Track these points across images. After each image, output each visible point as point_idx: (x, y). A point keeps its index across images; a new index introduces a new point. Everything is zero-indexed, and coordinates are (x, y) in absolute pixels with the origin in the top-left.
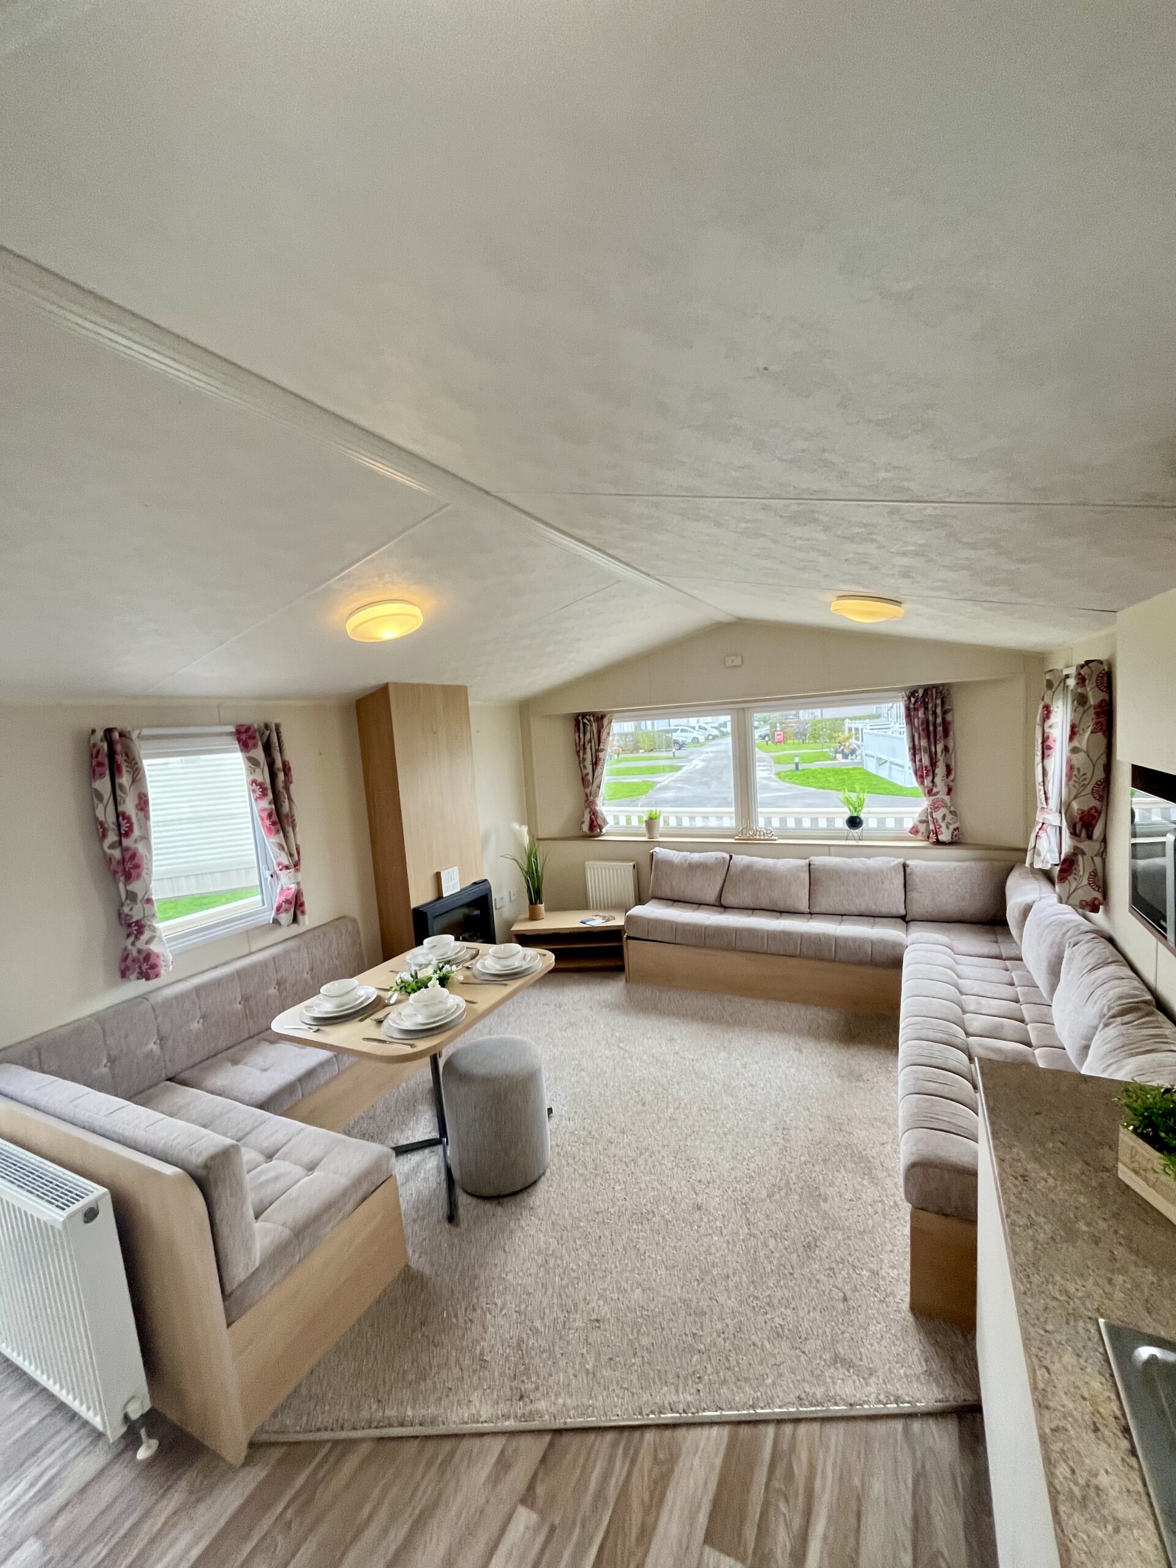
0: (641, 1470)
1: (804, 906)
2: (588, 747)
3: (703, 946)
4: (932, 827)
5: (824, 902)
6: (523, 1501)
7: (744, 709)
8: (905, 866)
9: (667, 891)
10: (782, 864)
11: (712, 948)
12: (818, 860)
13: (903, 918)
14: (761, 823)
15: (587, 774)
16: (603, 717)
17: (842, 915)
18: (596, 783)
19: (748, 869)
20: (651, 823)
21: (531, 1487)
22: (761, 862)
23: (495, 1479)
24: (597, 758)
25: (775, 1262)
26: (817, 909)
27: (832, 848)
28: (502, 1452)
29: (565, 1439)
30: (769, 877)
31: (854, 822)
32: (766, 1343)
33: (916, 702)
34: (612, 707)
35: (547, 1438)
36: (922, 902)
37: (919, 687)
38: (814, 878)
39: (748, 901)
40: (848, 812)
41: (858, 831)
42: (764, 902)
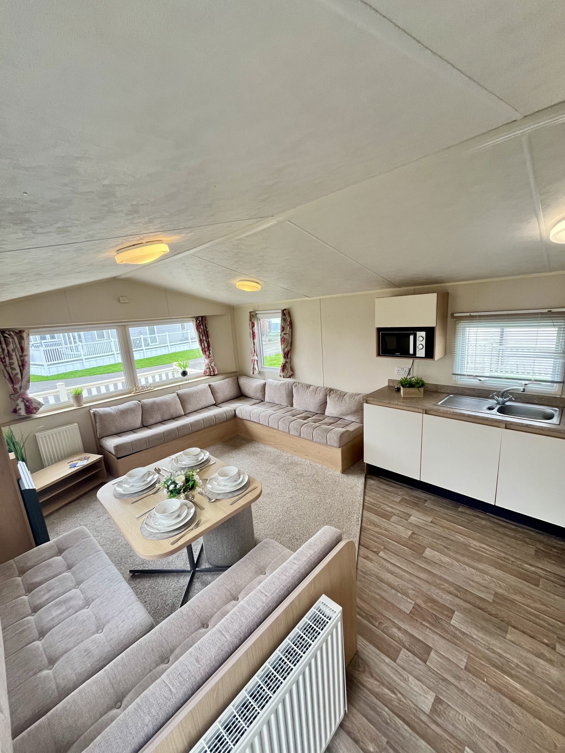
1: (183, 413)
4: (212, 370)
5: (190, 408)
6: (378, 554)
7: (124, 325)
8: (210, 386)
10: (167, 397)
12: (180, 392)
13: (214, 405)
14: (143, 382)
15: (17, 374)
16: (21, 332)
17: (197, 411)
18: (25, 380)
19: (153, 403)
20: (78, 397)
21: (374, 552)
22: (158, 399)
23: (371, 560)
24: (23, 361)
26: (187, 412)
27: (181, 386)
28: (363, 558)
29: (362, 543)
30: (166, 404)
31: (184, 373)
33: (199, 322)
35: (361, 547)
36: (221, 396)
37: (200, 316)
38: (183, 399)
39: (159, 419)
40: (181, 371)
41: (186, 377)
42: (167, 417)
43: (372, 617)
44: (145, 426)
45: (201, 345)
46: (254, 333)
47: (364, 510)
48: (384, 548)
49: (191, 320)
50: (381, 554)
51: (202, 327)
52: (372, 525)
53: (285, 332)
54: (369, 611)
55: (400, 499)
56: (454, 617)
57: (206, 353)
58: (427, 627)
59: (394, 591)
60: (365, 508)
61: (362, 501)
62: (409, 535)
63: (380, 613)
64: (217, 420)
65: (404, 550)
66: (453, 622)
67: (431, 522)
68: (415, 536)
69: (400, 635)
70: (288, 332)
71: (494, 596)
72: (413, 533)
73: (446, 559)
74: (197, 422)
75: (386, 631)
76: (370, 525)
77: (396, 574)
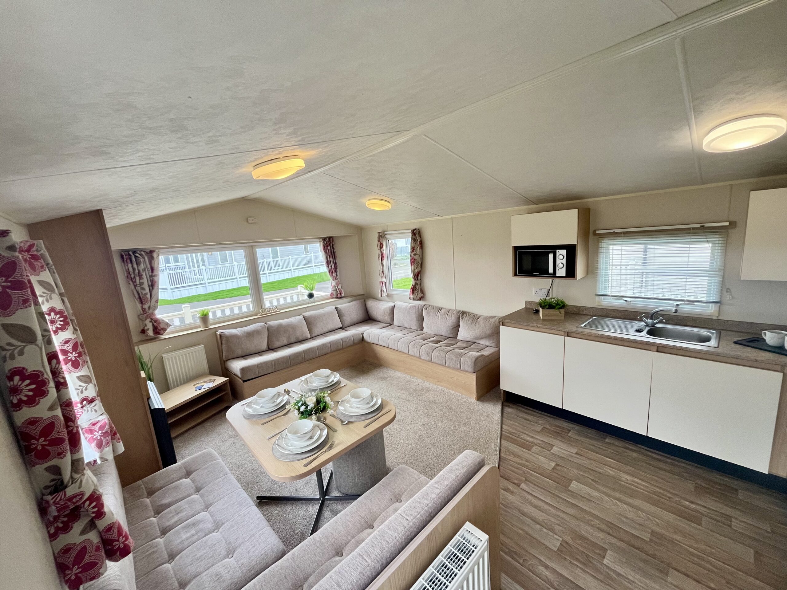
1: (309, 337)
2: (144, 274)
4: (338, 292)
5: (316, 331)
6: (519, 486)
7: (252, 246)
8: (336, 308)
10: (293, 320)
11: (294, 365)
12: (307, 314)
13: (341, 328)
14: (269, 305)
15: (146, 294)
16: (151, 252)
17: (323, 334)
18: (154, 300)
19: (280, 327)
20: (204, 318)
22: (284, 322)
23: (512, 493)
24: (152, 282)
26: (314, 335)
27: (307, 308)
28: (503, 490)
30: (292, 327)
31: (311, 296)
33: (327, 243)
34: (158, 245)
36: (348, 319)
37: (327, 237)
38: (309, 322)
39: (285, 342)
40: (307, 292)
41: (312, 299)
42: (293, 340)
43: (516, 553)
44: (271, 349)
45: (328, 267)
46: (383, 254)
47: (502, 440)
48: (526, 480)
49: (318, 241)
50: (523, 486)
51: (329, 248)
52: (512, 456)
53: (415, 252)
54: (512, 547)
55: (541, 429)
56: (607, 556)
57: (333, 275)
58: (578, 566)
59: (538, 527)
60: (502, 437)
61: (499, 430)
62: (553, 467)
63: (525, 550)
64: (344, 344)
65: (548, 483)
66: (605, 561)
67: (577, 453)
68: (559, 468)
69: (547, 573)
70: (418, 253)
71: (651, 534)
72: (557, 465)
73: (596, 494)
74: (324, 345)
75: (531, 568)
76: (510, 455)
77: (540, 507)
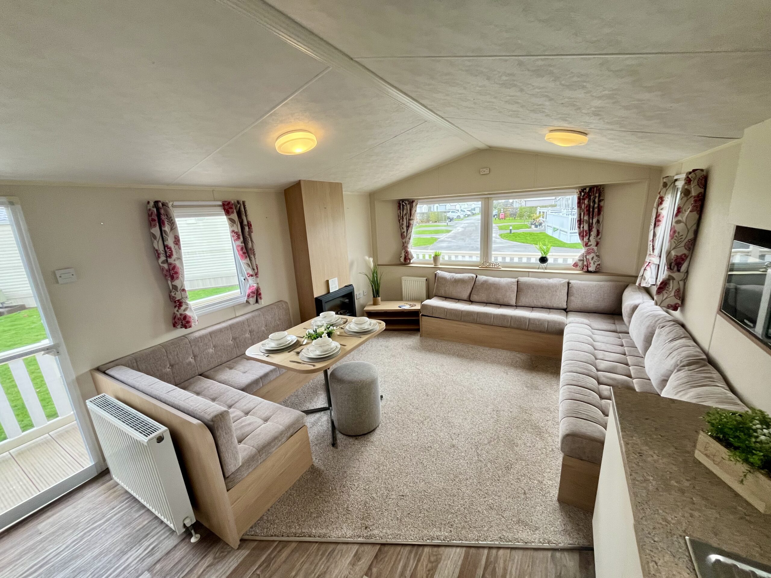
0: (422, 565)
1: (513, 302)
2: (405, 218)
3: (460, 321)
4: (585, 263)
5: (524, 300)
6: (366, 574)
7: (488, 198)
8: (569, 283)
9: (442, 292)
10: (504, 281)
11: (464, 321)
12: (523, 279)
13: (565, 310)
14: (493, 260)
15: (404, 232)
16: (413, 202)
17: (532, 308)
18: (408, 237)
19: (485, 282)
20: (436, 258)
21: (370, 568)
22: (492, 279)
23: (353, 563)
24: (409, 223)
25: (491, 474)
26: (520, 304)
27: (530, 273)
28: (357, 552)
29: (386, 548)
30: (496, 287)
31: (543, 260)
32: (485, 511)
33: (584, 195)
34: (417, 196)
35: (378, 547)
36: (576, 302)
37: (587, 186)
38: (520, 288)
40: (540, 255)
41: (545, 264)
42: (492, 300)
44: (470, 301)
45: (580, 226)
46: (659, 215)
47: (465, 548)
49: (574, 192)
51: (586, 202)
53: (679, 218)
57: (583, 239)
64: (530, 326)
70: (684, 219)
74: (525, 318)
